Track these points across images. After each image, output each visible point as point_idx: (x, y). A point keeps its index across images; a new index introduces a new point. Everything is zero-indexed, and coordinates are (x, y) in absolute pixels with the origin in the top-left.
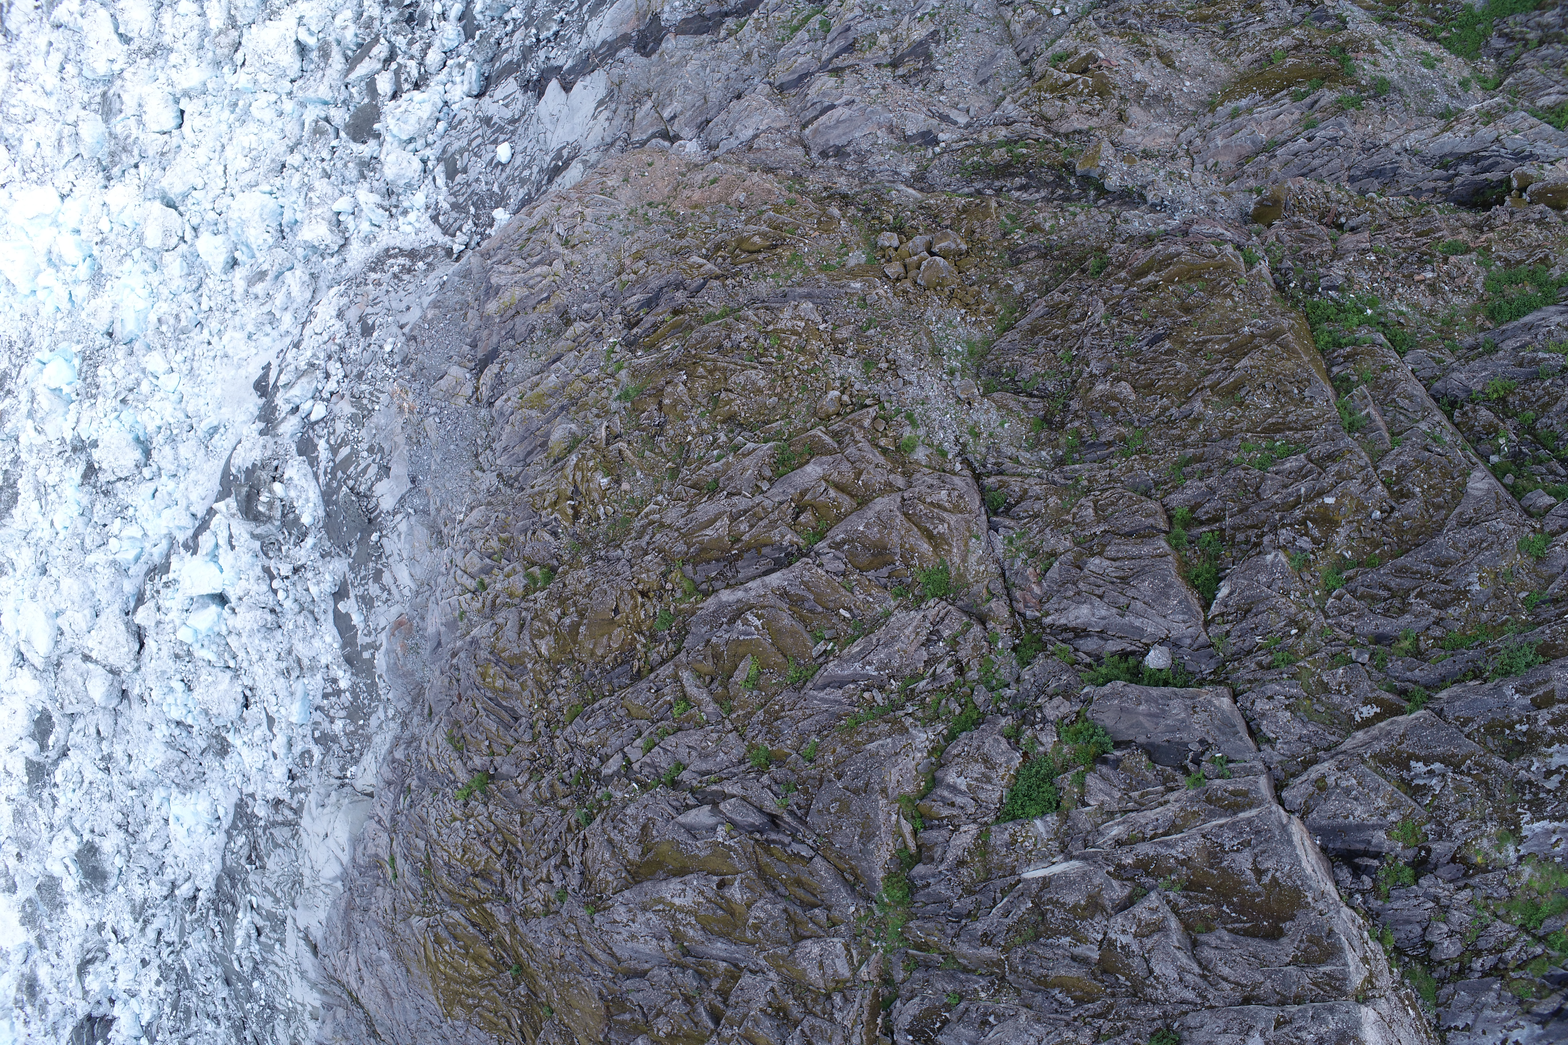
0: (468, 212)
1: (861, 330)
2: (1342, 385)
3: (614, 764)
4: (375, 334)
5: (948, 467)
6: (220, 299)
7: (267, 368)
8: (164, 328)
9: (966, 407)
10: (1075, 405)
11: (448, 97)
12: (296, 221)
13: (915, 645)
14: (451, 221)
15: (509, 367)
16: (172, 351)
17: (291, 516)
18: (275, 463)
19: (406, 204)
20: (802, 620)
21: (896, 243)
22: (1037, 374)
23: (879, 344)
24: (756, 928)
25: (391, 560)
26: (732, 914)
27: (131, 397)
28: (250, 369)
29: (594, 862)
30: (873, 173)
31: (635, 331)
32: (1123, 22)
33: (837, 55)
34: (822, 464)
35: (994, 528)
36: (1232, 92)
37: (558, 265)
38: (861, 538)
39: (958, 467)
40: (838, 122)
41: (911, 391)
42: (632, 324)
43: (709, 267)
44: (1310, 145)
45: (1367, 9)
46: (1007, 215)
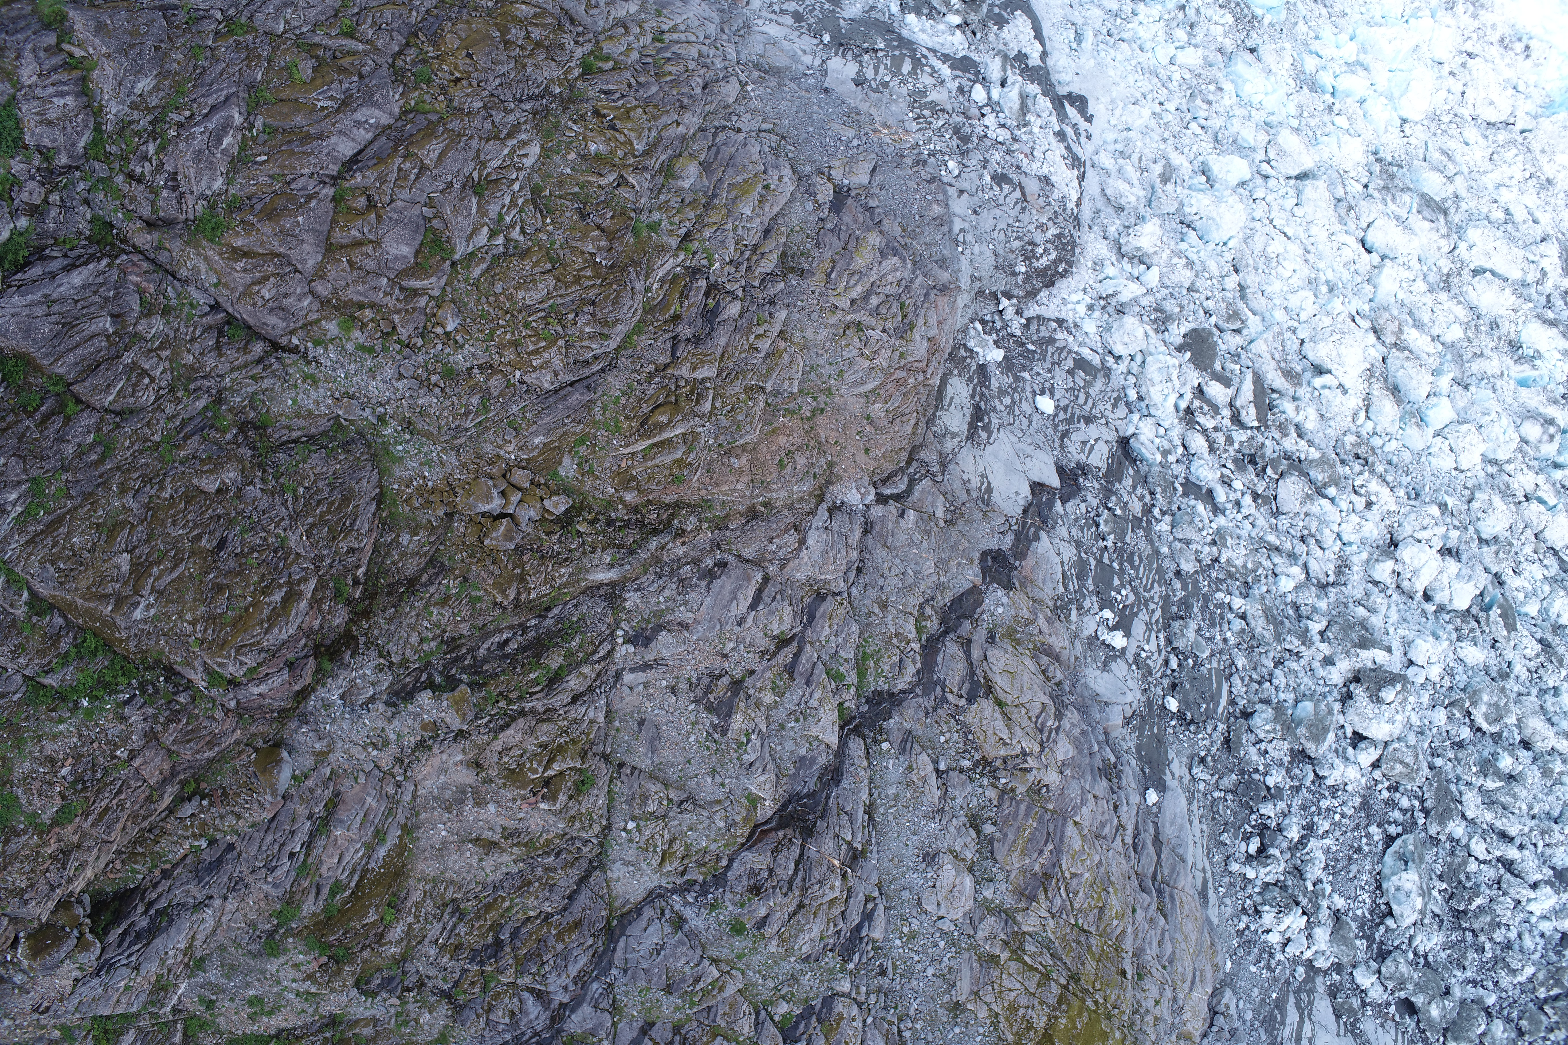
0: (1033, 343)
1: (486, 396)
4: (988, 178)
5: (302, 334)
6: (1187, 141)
7: (1089, 119)
8: (1212, 88)
9: (337, 395)
10: (245, 452)
11: (1150, 421)
12: (1182, 240)
13: (180, 169)
14: (1042, 328)
15: (810, 206)
16: (1187, 76)
17: (925, 11)
18: (979, 36)
19: (1097, 314)
20: (291, 132)
21: (546, 503)
22: (304, 461)
23: (459, 397)
25: (797, 33)
27: (1181, 15)
28: (1101, 106)
30: (660, 576)
31: (702, 283)
32: (558, 855)
33: (796, 656)
34: (396, 258)
35: (215, 307)
36: (400, 855)
37: (844, 302)
38: (294, 213)
39: (295, 341)
40: (734, 598)
41: (389, 372)
42: (712, 289)
43: (684, 371)
44: (288, 849)
45: (357, 1022)
46: (481, 599)
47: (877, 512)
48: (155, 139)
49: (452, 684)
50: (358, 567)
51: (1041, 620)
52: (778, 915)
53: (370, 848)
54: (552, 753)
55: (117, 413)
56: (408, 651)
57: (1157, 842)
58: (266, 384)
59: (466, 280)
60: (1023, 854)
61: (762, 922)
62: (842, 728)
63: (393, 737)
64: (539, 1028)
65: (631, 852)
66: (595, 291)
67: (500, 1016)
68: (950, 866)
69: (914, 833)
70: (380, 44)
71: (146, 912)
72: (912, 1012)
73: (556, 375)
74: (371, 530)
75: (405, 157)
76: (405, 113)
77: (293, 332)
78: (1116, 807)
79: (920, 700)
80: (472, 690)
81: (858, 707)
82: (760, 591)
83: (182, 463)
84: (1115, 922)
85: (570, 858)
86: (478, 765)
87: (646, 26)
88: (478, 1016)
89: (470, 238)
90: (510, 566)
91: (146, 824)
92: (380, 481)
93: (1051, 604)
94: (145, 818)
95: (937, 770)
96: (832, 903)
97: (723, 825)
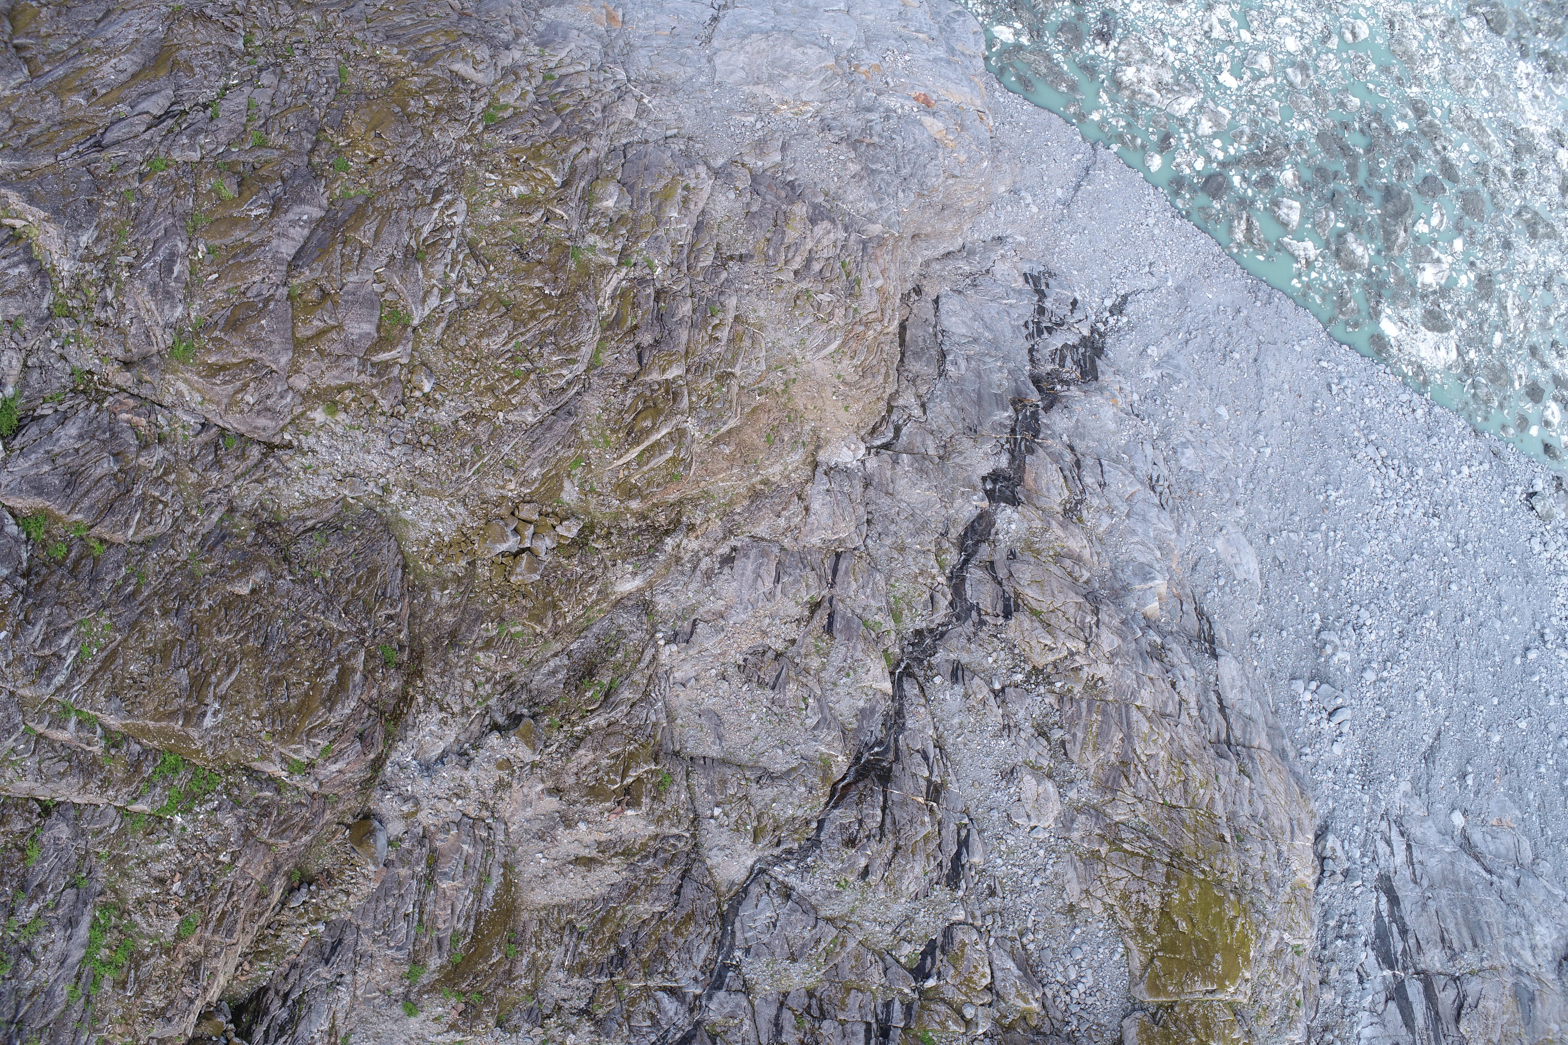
1: (477, 443)
2: (111, 737)
5: (292, 429)
9: (339, 477)
15: (732, 194)
20: (233, 246)
21: (559, 529)
22: (324, 545)
23: (452, 450)
26: (69, 90)
29: (207, 28)
30: (683, 573)
31: (650, 291)
32: (655, 855)
33: (831, 616)
34: (361, 336)
35: (206, 424)
36: (508, 891)
38: (256, 319)
39: (287, 437)
40: (758, 576)
41: (382, 443)
42: (660, 293)
43: (655, 376)
44: (402, 912)
46: (522, 633)
47: (872, 463)
48: (110, 285)
49: (515, 719)
50: (400, 631)
51: (1055, 526)
52: (879, 861)
53: (479, 893)
54: (626, 763)
55: (141, 544)
56: (466, 699)
57: (1222, 709)
58: (271, 483)
59: (430, 342)
60: (1096, 749)
61: (865, 873)
62: (892, 673)
64: (680, 1023)
65: (725, 836)
66: (552, 322)
67: (640, 1020)
68: (1029, 777)
69: (988, 755)
70: (292, 147)
71: (283, 1005)
72: (1030, 925)
73: (536, 407)
74: (402, 595)
75: (344, 243)
76: (333, 203)
77: (282, 430)
78: (1173, 685)
79: (959, 629)
80: (536, 721)
81: (902, 650)
82: (780, 564)
83: (212, 574)
84: (1202, 791)
85: (668, 856)
86: (559, 790)
87: (534, 68)
88: (620, 1025)
89: (424, 301)
90: (541, 597)
91: (263, 919)
92: (399, 547)
93: (1060, 509)
94: (261, 915)
95: (993, 691)
96: (926, 839)
97: (803, 789)
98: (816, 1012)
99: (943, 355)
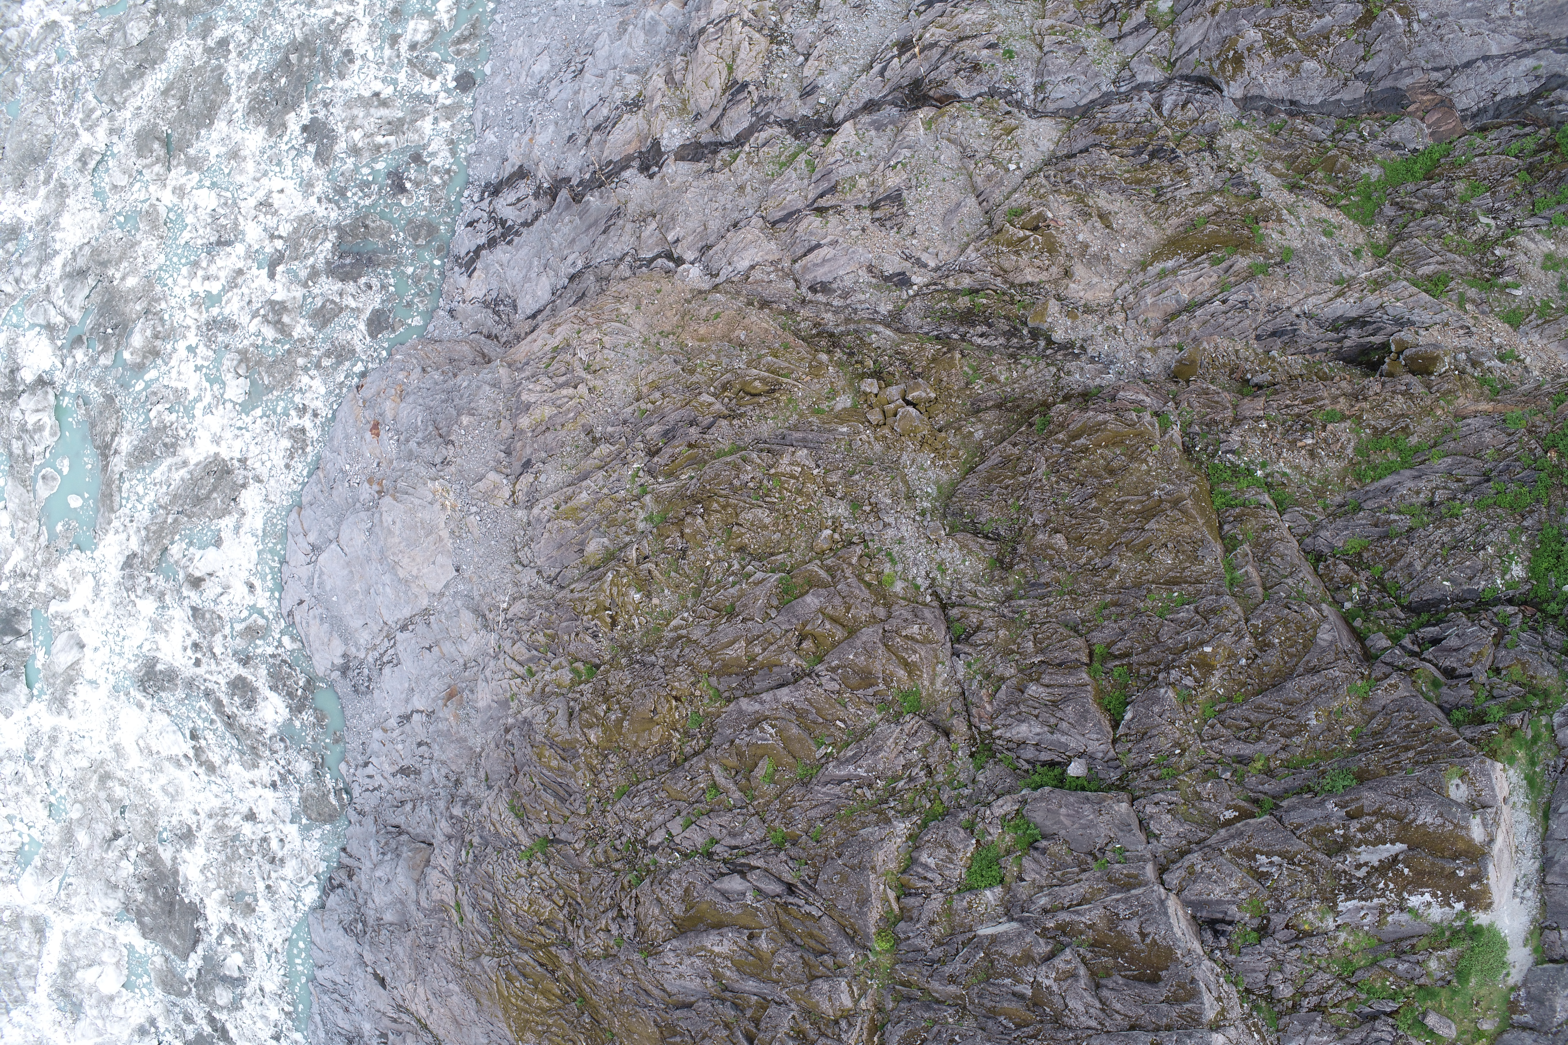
1: (848, 475)
2: (1230, 545)
3: (659, 837)
5: (920, 600)
9: (934, 546)
10: (1021, 550)
13: (896, 752)
15: (542, 478)
20: (807, 729)
21: (875, 391)
22: (992, 520)
23: (863, 488)
24: (780, 970)
26: (760, 959)
29: (646, 915)
30: (855, 311)
31: (656, 459)
32: (1070, 182)
33: (821, 196)
34: (819, 596)
35: (956, 654)
36: (1161, 253)
37: (582, 389)
38: (851, 665)
39: (929, 598)
40: (824, 261)
41: (890, 532)
42: (653, 453)
43: (718, 406)
44: (1224, 308)
45: (1279, 176)
46: (969, 366)
47: (689, 256)
48: (895, 788)
49: (1035, 334)
51: (656, 103)
52: (978, 44)
53: (1174, 271)
54: (1015, 245)
56: (1041, 369)
58: (970, 587)
59: (792, 557)
61: (991, 46)
62: (836, 131)
63: (1100, 328)
64: (1176, 89)
65: (1026, 150)
67: (1192, 111)
69: (856, 31)
71: (1345, 338)
76: (729, 700)
77: (926, 605)
79: (776, 113)
80: (1027, 320)
81: (816, 137)
82: (805, 255)
83: (1064, 569)
85: (1065, 174)
86: (1066, 273)
88: (1204, 122)
90: (933, 371)
92: (960, 480)
93: (640, 112)
95: (806, 60)
96: (941, 27)
97: (959, 123)
98: (1112, 13)
99: (572, 278)
